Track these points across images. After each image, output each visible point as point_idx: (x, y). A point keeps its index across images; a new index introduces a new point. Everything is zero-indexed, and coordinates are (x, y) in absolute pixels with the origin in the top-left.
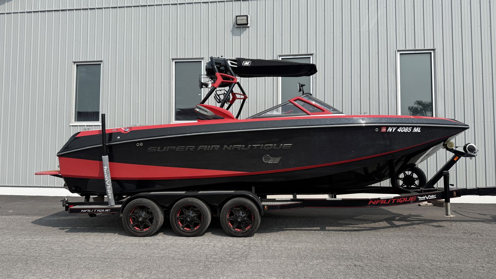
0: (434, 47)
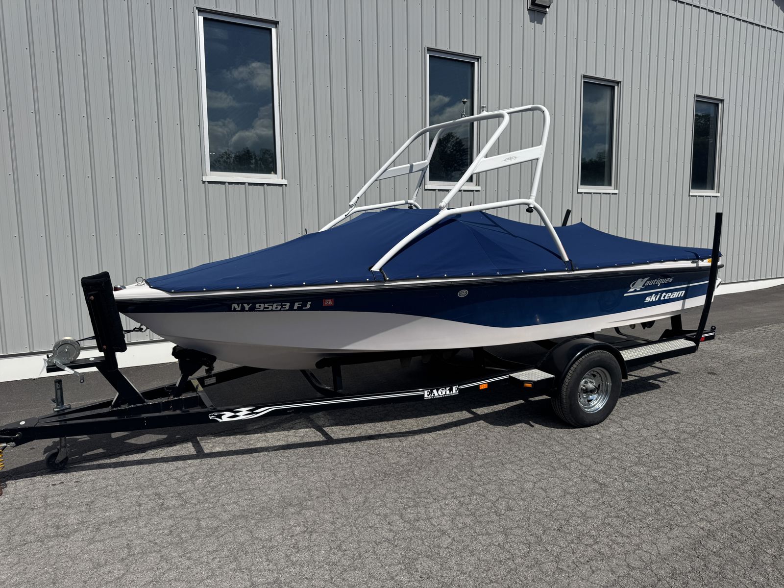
0: (723, 97)
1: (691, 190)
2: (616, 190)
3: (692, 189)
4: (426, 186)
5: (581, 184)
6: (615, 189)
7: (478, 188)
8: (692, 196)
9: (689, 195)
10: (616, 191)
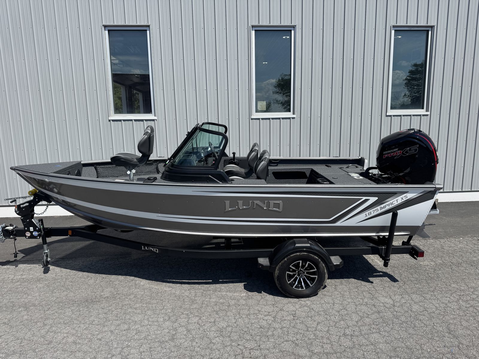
4: (252, 116)
7: (294, 116)
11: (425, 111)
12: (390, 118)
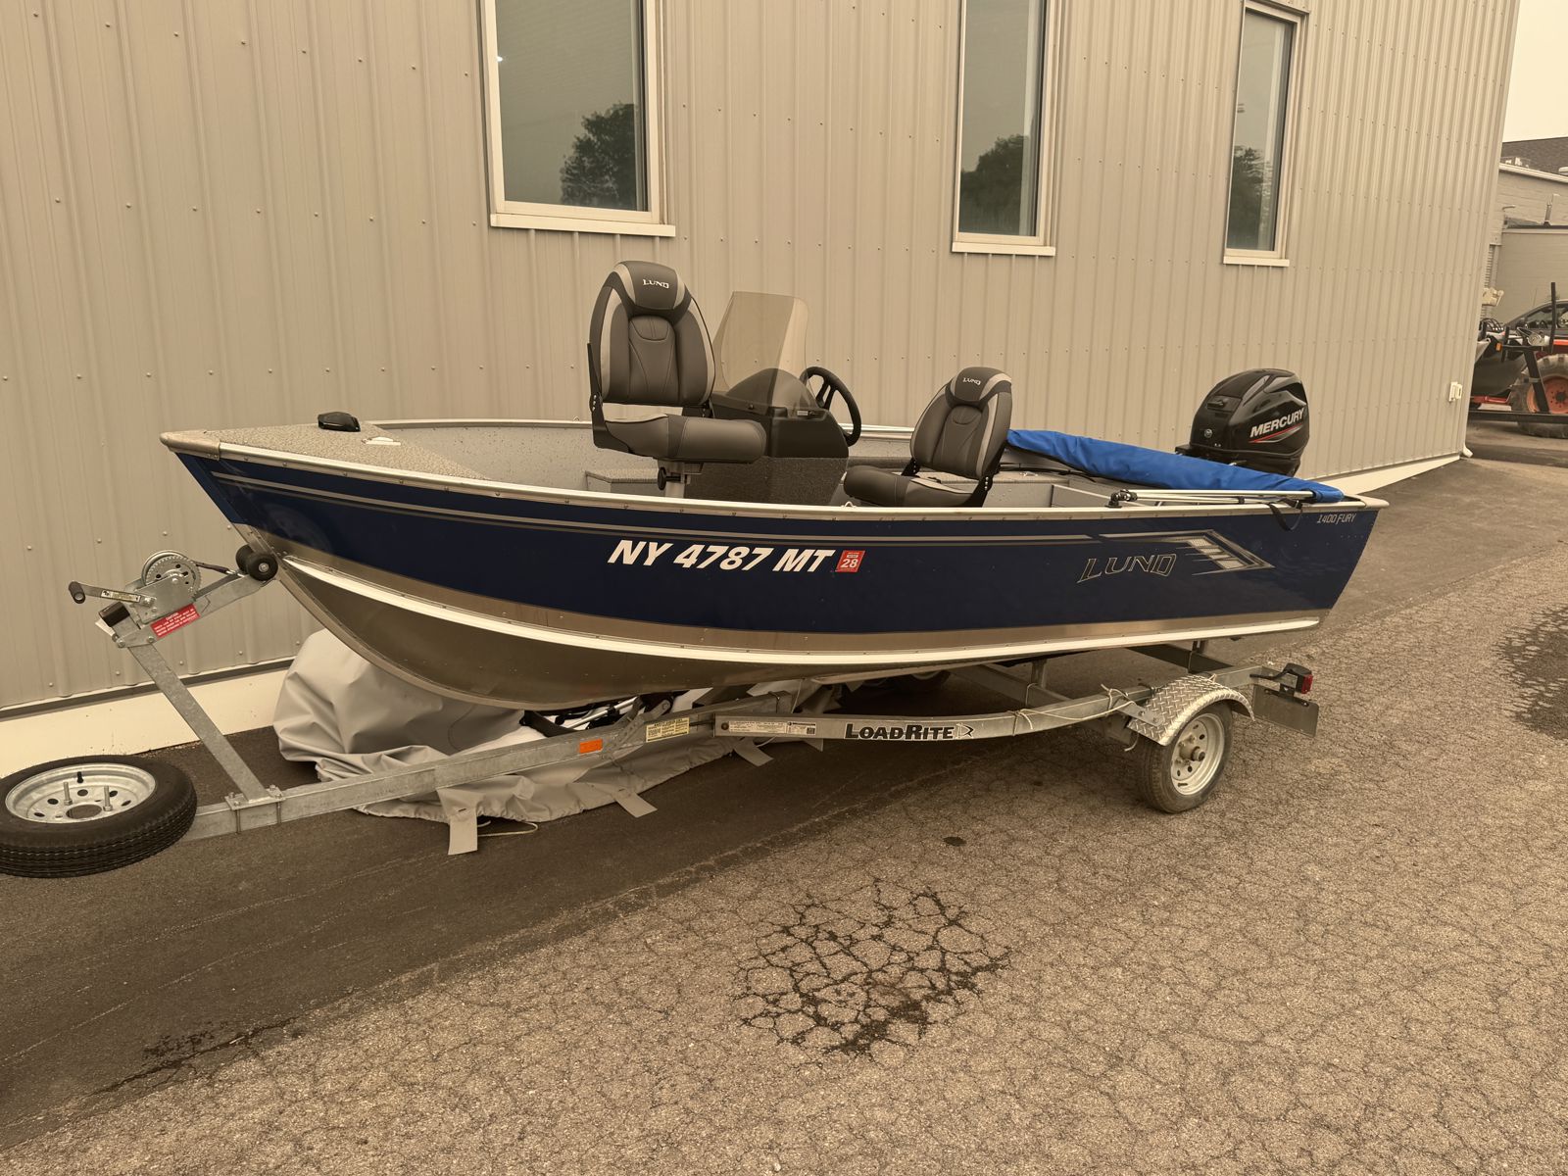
0: (1307, 7)
1: (1228, 251)
2: (1048, 247)
3: (1228, 247)
4: (493, 217)
5: (960, 231)
6: (1045, 245)
7: (669, 230)
8: (1227, 264)
9: (1222, 263)
10: (1050, 251)
11: (1042, 242)
12: (958, 258)
